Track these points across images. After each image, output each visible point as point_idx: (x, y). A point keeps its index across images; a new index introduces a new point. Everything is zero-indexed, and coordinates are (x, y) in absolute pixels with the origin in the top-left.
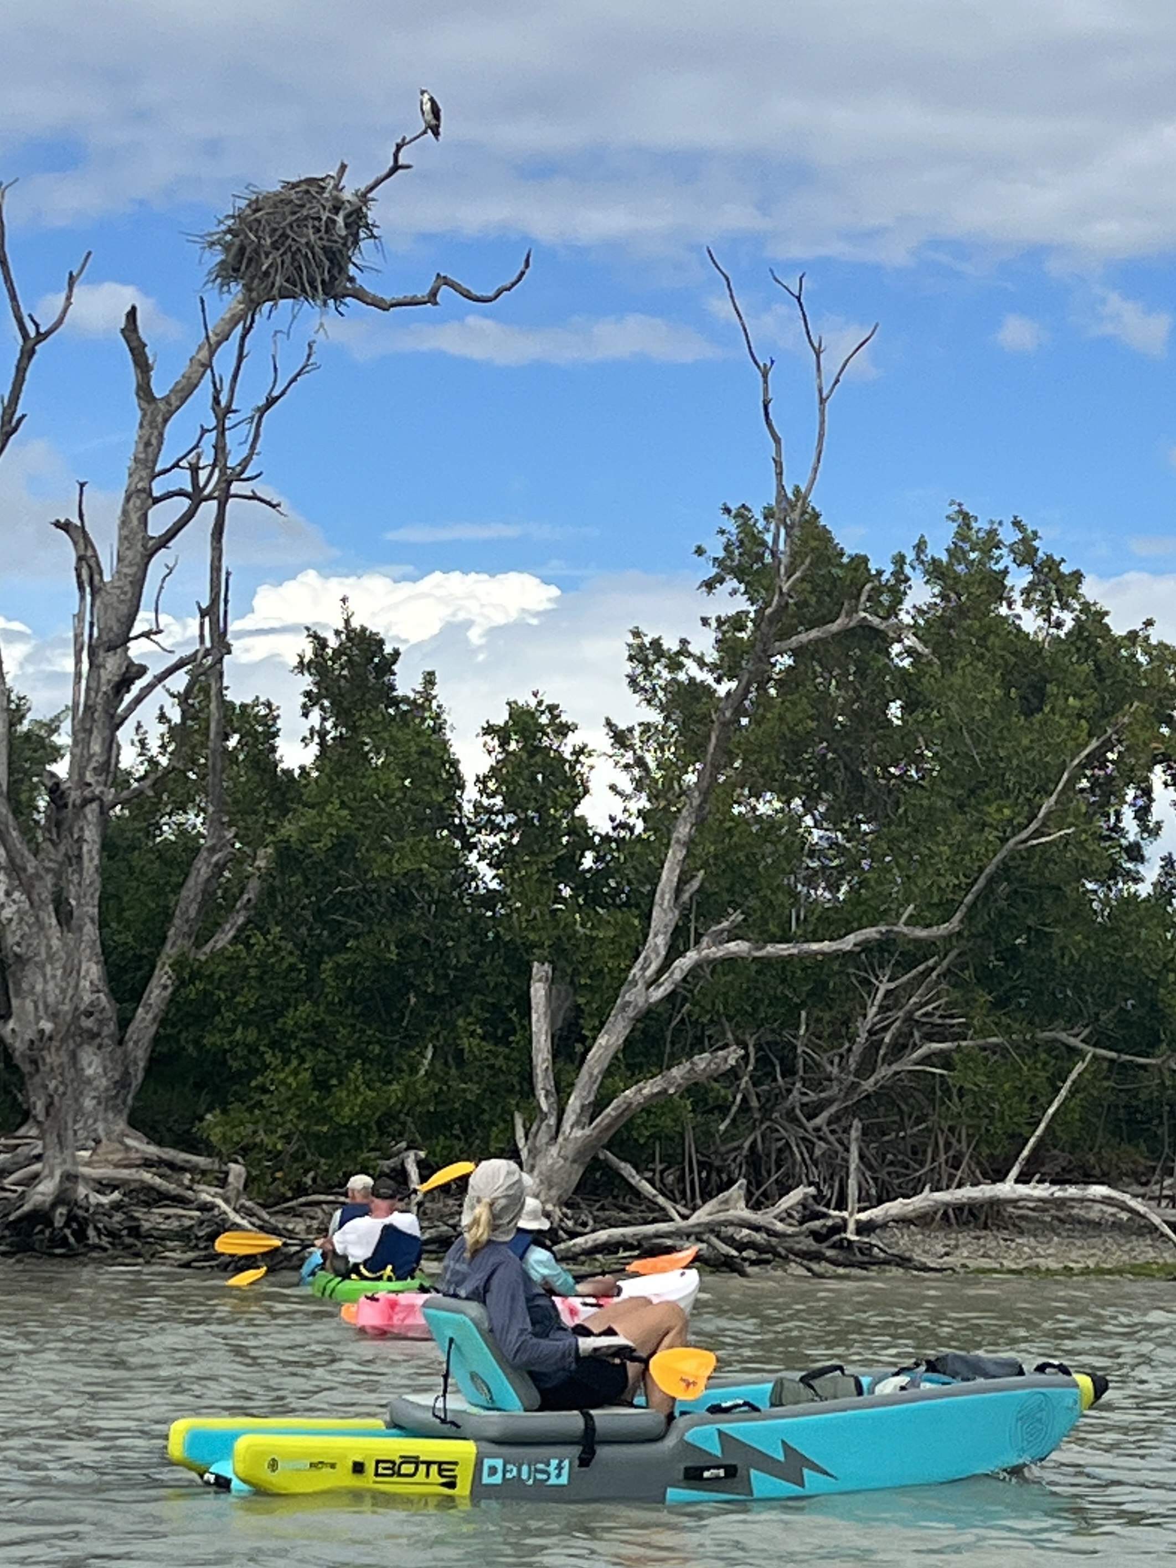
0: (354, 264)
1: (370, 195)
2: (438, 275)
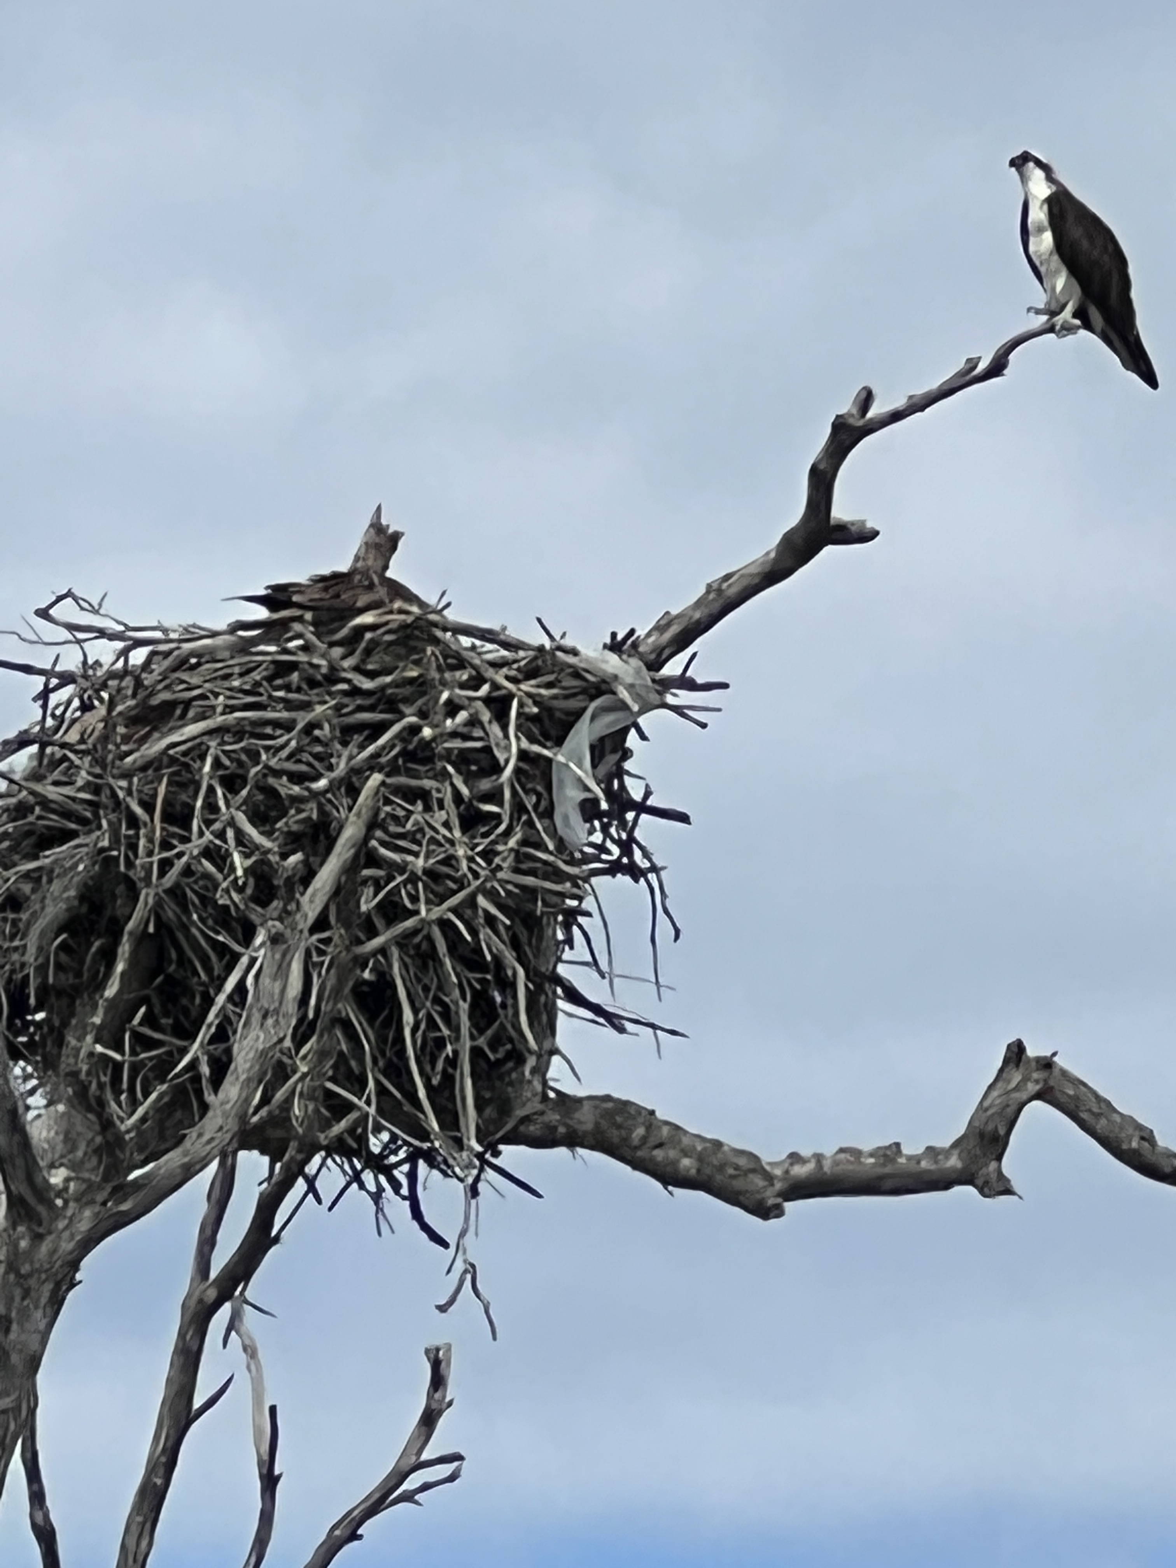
2: (1016, 1051)
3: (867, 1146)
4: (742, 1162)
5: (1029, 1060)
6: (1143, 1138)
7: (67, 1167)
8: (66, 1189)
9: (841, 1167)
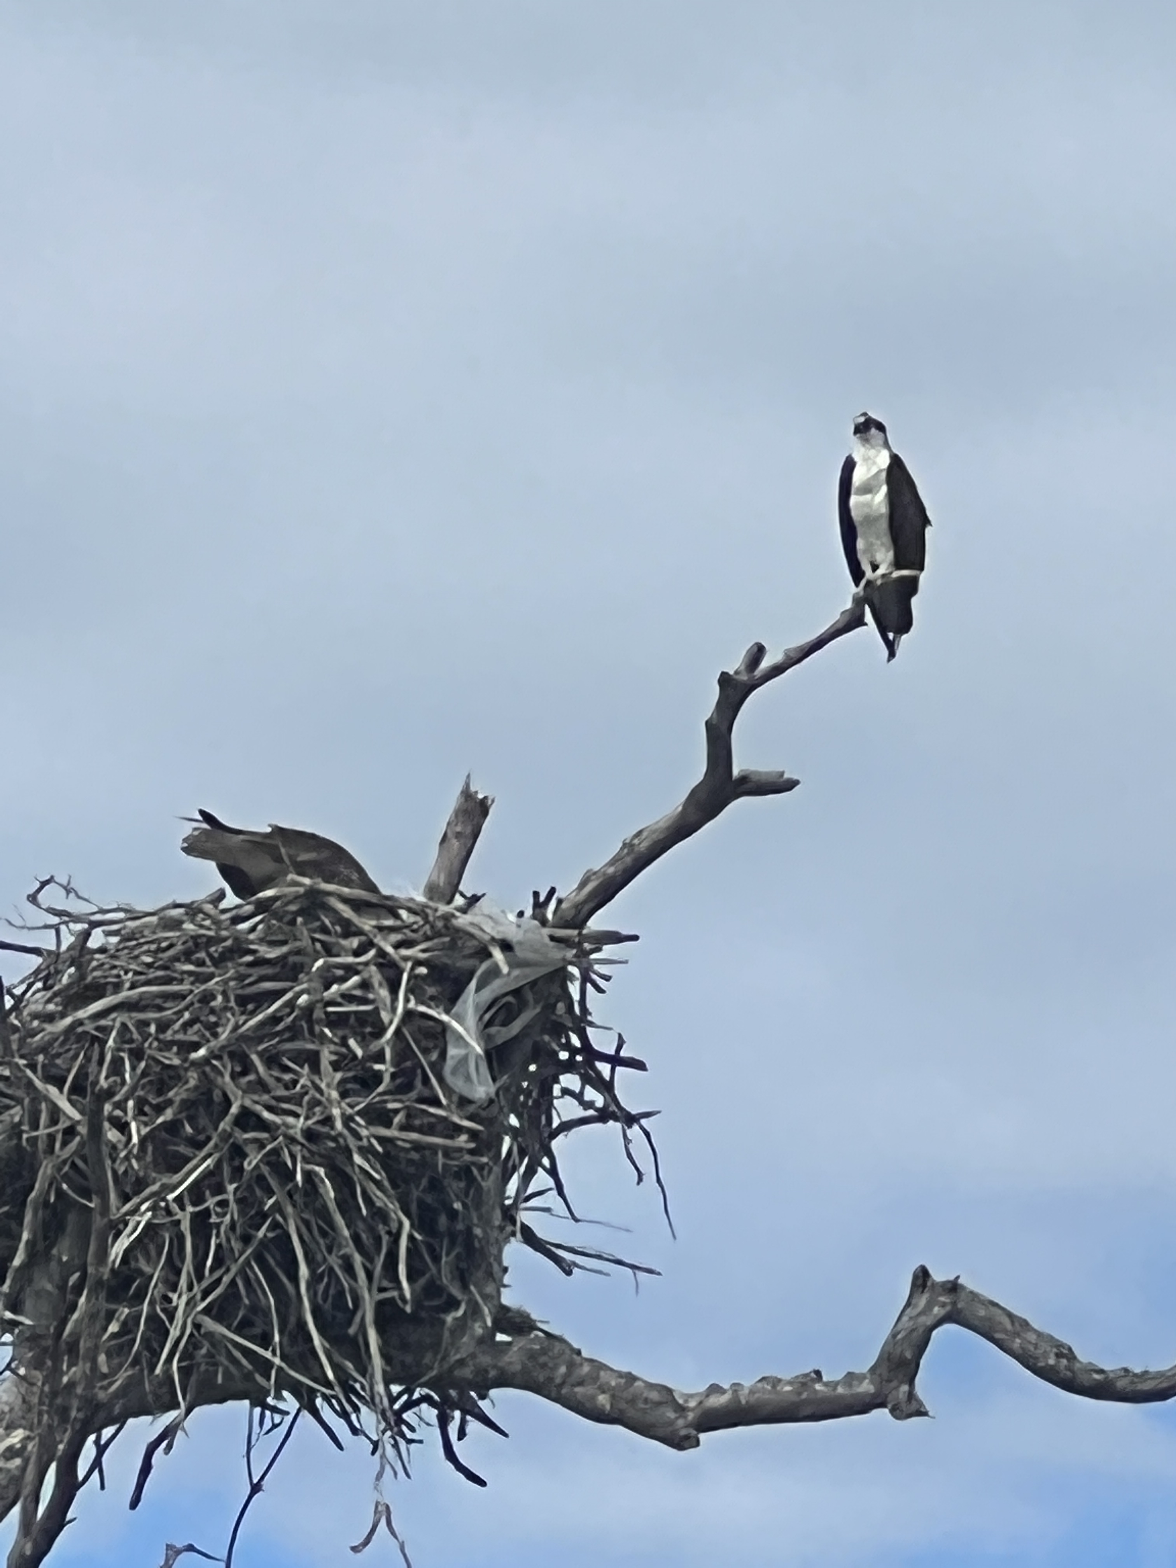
0: (530, 1237)
1: (596, 923)
2: (922, 1277)
3: (786, 1376)
4: (654, 1396)
5: (934, 1284)
6: (1059, 1355)
7: (25, 1428)
8: (24, 1448)
9: (757, 1395)
